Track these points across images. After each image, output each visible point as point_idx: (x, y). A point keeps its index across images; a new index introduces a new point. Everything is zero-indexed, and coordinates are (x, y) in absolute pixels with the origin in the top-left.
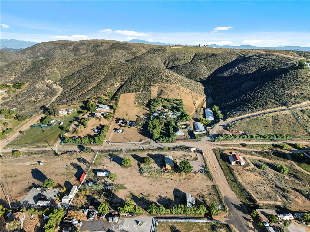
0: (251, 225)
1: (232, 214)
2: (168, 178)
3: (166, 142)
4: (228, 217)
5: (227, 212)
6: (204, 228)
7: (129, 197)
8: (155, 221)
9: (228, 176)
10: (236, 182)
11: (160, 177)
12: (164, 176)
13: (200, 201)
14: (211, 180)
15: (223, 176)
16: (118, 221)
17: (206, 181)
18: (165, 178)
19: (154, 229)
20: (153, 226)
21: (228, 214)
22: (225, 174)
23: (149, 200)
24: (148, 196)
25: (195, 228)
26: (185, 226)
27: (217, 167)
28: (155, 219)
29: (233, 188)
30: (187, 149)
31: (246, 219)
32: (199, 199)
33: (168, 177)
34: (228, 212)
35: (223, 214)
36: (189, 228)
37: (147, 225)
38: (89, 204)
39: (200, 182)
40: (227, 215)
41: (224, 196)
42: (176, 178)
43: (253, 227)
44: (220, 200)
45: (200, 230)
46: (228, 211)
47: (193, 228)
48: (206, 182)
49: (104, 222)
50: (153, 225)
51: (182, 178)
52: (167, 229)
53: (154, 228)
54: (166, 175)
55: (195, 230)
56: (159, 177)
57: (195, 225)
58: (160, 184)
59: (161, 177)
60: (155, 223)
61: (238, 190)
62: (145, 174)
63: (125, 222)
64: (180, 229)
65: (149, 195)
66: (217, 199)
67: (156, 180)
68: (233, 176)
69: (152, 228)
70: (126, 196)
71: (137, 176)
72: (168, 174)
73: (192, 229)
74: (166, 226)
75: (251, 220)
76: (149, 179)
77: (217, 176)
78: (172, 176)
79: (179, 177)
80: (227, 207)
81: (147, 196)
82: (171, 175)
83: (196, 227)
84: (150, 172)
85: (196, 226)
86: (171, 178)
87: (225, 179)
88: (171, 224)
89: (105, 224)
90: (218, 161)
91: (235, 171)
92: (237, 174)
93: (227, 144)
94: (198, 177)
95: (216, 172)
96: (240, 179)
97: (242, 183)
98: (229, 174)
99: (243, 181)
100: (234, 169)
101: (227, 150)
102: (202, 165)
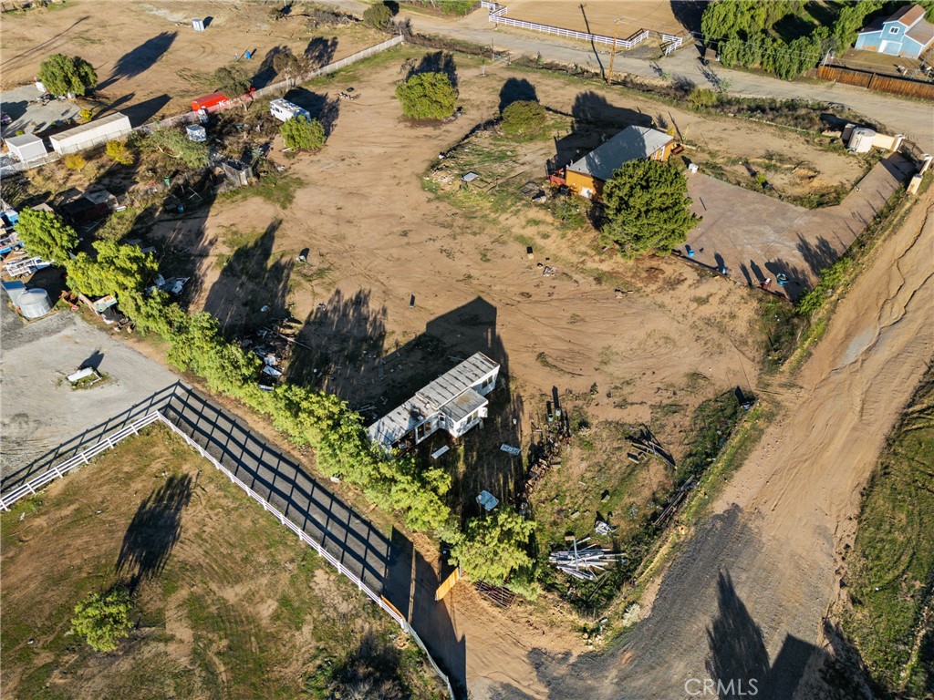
1: (623, 678)
2: (521, 239)
3: (755, 71)
4: (562, 670)
5: (596, 631)
6: (307, 629)
11: (492, 215)
12: (512, 220)
14: (774, 356)
18: (506, 230)
25: (265, 580)
26: (236, 529)
28: (173, 395)
30: (832, 129)
33: (529, 231)
34: (599, 641)
35: (552, 624)
40: (567, 654)
41: (734, 510)
42: (564, 253)
44: (655, 516)
45: (276, 618)
46: (622, 633)
47: (257, 574)
51: (595, 266)
52: (135, 486)
54: (524, 219)
56: (484, 216)
57: (293, 567)
59: (494, 221)
62: (438, 177)
64: (194, 530)
65: (324, 271)
67: (460, 222)
70: (235, 233)
74: (156, 466)
76: (435, 203)
77: (855, 350)
78: (555, 234)
79: (584, 254)
80: (650, 596)
82: (548, 229)
83: (273, 585)
84: (469, 178)
85: (284, 578)
86: (539, 242)
87: (904, 397)
94: (700, 301)
95: (886, 323)
102: (825, 244)
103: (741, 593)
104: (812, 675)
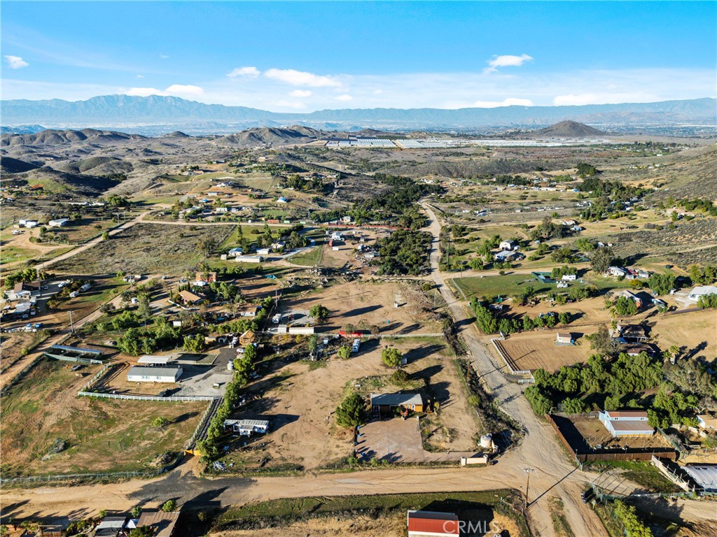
6: (176, 445)
7: (284, 373)
13: (250, 444)
17: (323, 457)
22: (354, 497)
23: (271, 390)
24: (281, 389)
27: (393, 487)
29: (285, 501)
39: (317, 449)
48: (316, 458)
55: (179, 435)
58: (318, 401)
61: (275, 510)
63: (225, 375)
66: (248, 466)
71: (352, 377)
73: (181, 432)
77: (346, 481)
83: (183, 436)
91: (367, 522)
92: (351, 522)
93: (574, 531)
94: (338, 446)
95: (367, 482)
96: (327, 527)
97: (304, 525)
98: (354, 505)
99: (318, 531)
100: (378, 520)
101: (517, 524)
102: (400, 457)
103: (227, 490)
104: (214, 507)
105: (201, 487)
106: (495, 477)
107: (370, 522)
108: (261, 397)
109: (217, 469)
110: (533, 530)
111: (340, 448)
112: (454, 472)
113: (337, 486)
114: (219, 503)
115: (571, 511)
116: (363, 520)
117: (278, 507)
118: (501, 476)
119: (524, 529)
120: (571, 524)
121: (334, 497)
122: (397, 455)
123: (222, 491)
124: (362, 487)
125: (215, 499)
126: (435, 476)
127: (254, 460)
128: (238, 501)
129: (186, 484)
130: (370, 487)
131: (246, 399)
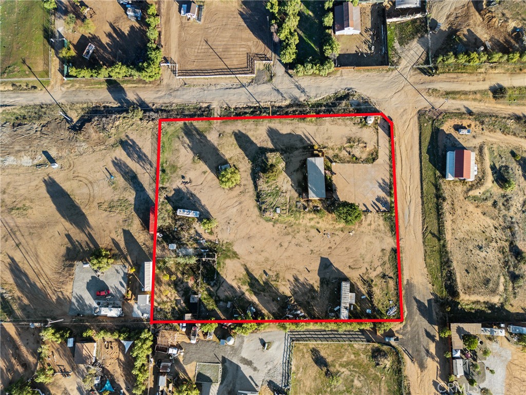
0: (432, 348)
1: (410, 326)
2: (312, 227)
4: (401, 331)
6: (362, 354)
7: (244, 283)
8: (289, 341)
9: (427, 219)
10: (439, 240)
11: (297, 222)
12: (305, 222)
13: (364, 293)
14: (394, 232)
15: (418, 217)
16: (235, 342)
17: (382, 235)
18: (306, 225)
19: (288, 356)
20: (286, 350)
21: (404, 326)
22: (424, 212)
23: (277, 289)
24: (275, 281)
25: (347, 353)
26: (333, 349)
27: (413, 187)
28: (288, 335)
29: (427, 257)
31: (428, 335)
32: (362, 289)
33: (312, 223)
34: (404, 323)
36: (339, 353)
37: (278, 348)
38: (182, 302)
39: (371, 240)
40: (401, 328)
41: (408, 281)
42: (328, 226)
43: (434, 353)
44: (397, 293)
45: (355, 357)
46: (406, 319)
47: (345, 353)
48: (382, 240)
49: (214, 344)
50: (286, 347)
51: (338, 227)
52: (306, 356)
53: (288, 353)
54: (307, 220)
55: (348, 357)
56: (295, 223)
57: (349, 348)
58: (297, 245)
59: (299, 224)
60: (289, 344)
61: (435, 263)
62: (267, 214)
63: (245, 343)
64: (326, 355)
65: (277, 275)
66: (393, 289)
67: (290, 230)
68: (438, 220)
69: (285, 353)
70: (240, 279)
71: (254, 217)
72: (312, 215)
73: (343, 356)
74: (305, 350)
75: (436, 338)
76: (277, 226)
78: (320, 221)
79: (333, 224)
80: (406, 309)
81: (275, 279)
82: (317, 220)
83: (349, 353)
84: (278, 211)
85: (350, 350)
86: (318, 226)
87: (421, 228)
88: (314, 346)
89: (217, 349)
90: (421, 162)
91: (448, 203)
92: (447, 214)
93: (459, 90)
94: (370, 225)
95: (408, 203)
96: (450, 228)
97: (449, 242)
98: (432, 212)
99: (453, 234)
100: (447, 197)
101: (451, 119)
102: (384, 180)
103: (418, 298)
104: (433, 304)
105: (414, 319)
106: (405, 122)
107: (448, 202)
108: (291, 297)
109: (396, 311)
110: (455, 111)
111: (372, 223)
112: (400, 147)
113: (412, 224)
114: (429, 301)
115: (441, 87)
116: (446, 206)
117: (432, 261)
118: (404, 118)
119: (455, 116)
120: (453, 90)
121: (423, 226)
122: (381, 181)
123: (418, 301)
124: (414, 207)
125: (427, 305)
126: (403, 159)
127: (384, 287)
128: (427, 289)
129: (411, 330)
130: (413, 202)
131: (296, 310)
